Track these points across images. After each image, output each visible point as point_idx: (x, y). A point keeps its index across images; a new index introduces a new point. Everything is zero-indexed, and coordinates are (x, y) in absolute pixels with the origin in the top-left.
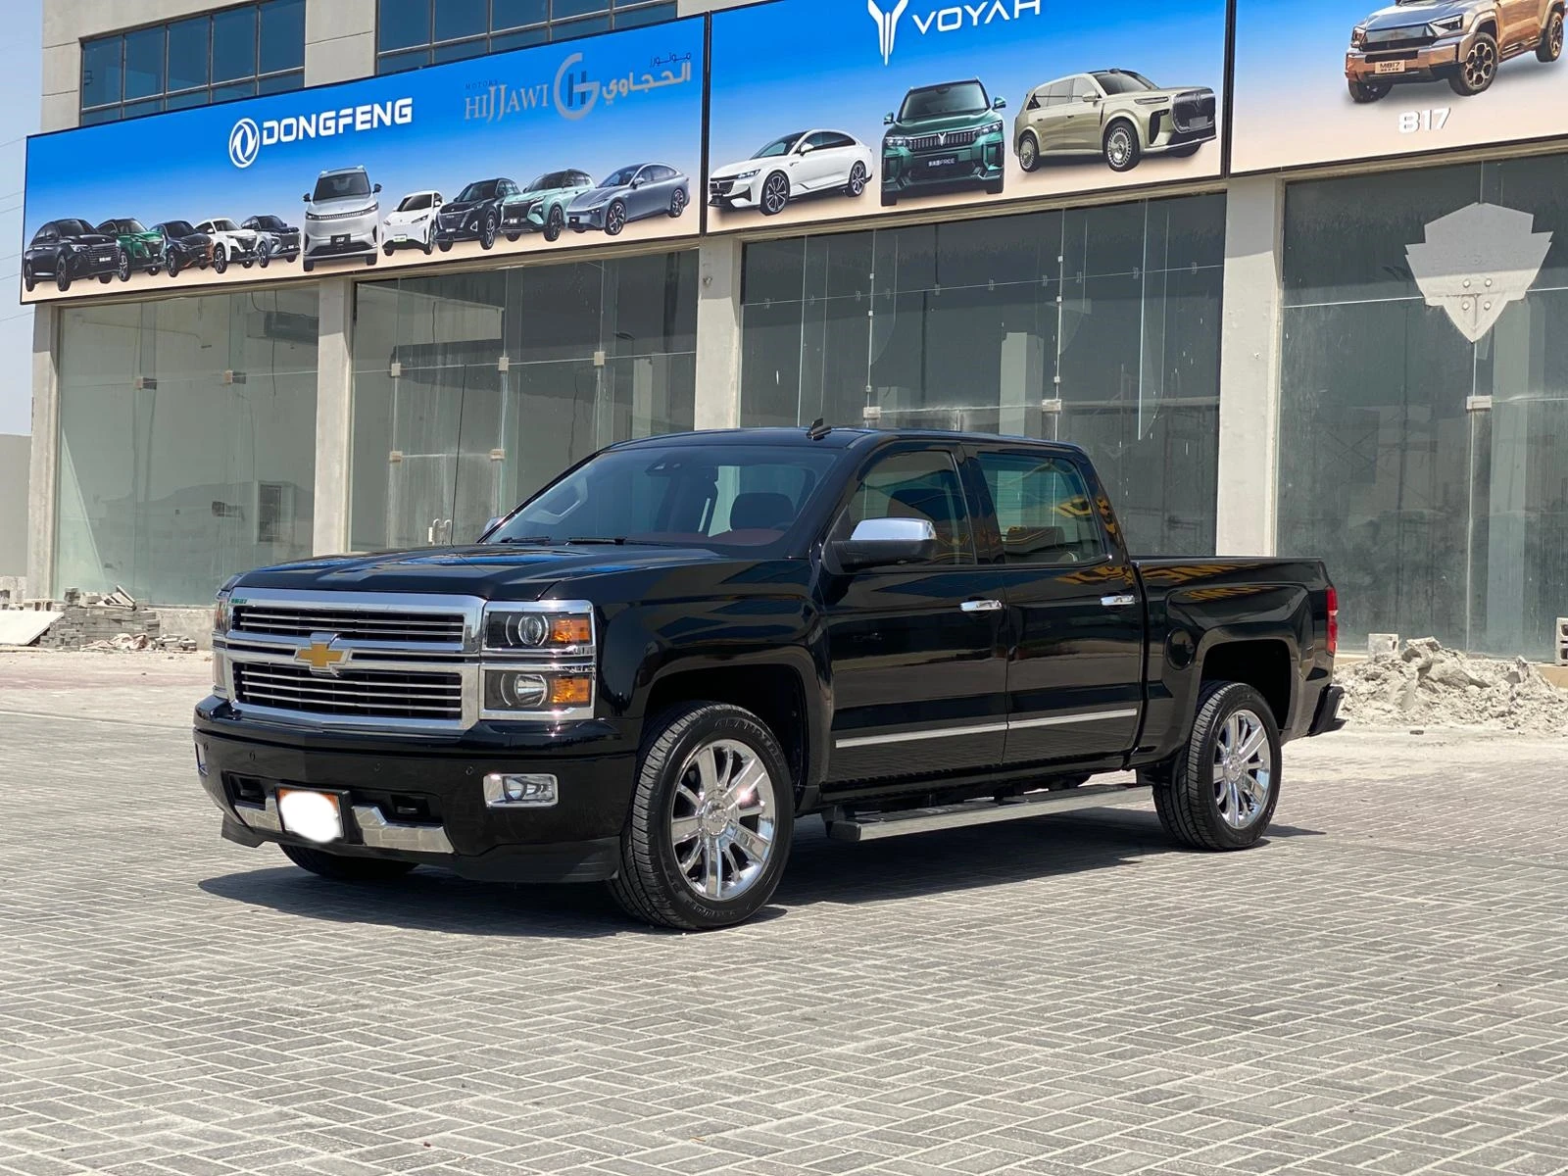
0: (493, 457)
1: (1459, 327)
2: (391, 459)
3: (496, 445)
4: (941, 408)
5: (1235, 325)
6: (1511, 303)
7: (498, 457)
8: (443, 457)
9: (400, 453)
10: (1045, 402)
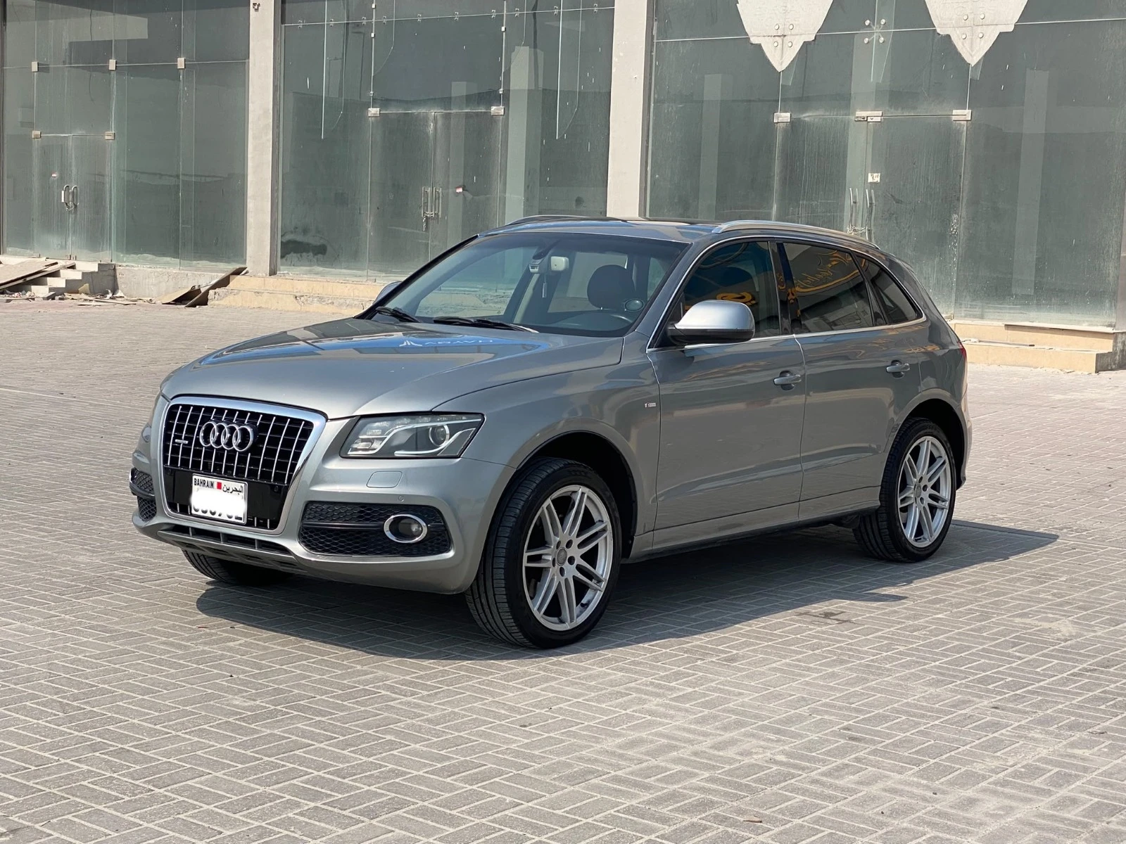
0: (107, 138)
1: (770, 60)
2: (33, 137)
3: (109, 128)
4: (422, 110)
5: (621, 54)
6: (806, 44)
7: (109, 138)
8: (71, 137)
9: (39, 133)
10: (493, 108)
